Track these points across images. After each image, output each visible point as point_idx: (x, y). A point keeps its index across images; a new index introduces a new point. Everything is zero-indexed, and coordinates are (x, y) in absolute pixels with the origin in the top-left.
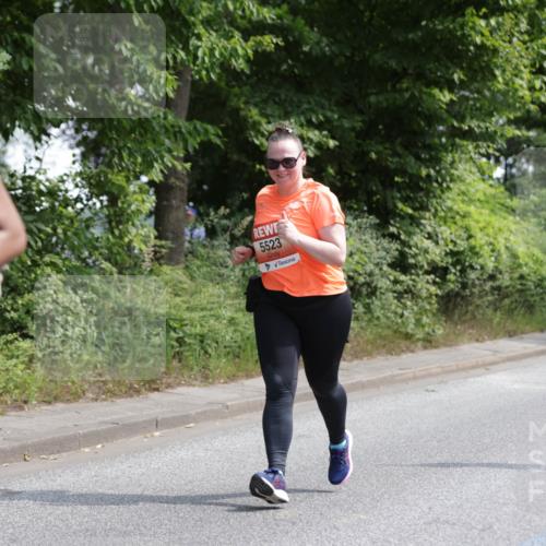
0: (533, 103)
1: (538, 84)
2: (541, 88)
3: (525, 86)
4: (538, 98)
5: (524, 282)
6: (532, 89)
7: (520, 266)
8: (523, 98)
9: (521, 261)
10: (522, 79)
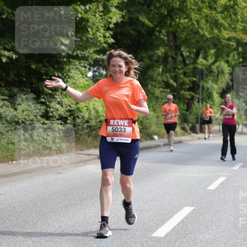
0: (105, 43)
1: (107, 34)
2: (109, 37)
3: (102, 35)
4: (107, 41)
5: (101, 124)
6: (105, 37)
7: (100, 116)
8: (100, 41)
9: (100, 114)
10: (100, 32)
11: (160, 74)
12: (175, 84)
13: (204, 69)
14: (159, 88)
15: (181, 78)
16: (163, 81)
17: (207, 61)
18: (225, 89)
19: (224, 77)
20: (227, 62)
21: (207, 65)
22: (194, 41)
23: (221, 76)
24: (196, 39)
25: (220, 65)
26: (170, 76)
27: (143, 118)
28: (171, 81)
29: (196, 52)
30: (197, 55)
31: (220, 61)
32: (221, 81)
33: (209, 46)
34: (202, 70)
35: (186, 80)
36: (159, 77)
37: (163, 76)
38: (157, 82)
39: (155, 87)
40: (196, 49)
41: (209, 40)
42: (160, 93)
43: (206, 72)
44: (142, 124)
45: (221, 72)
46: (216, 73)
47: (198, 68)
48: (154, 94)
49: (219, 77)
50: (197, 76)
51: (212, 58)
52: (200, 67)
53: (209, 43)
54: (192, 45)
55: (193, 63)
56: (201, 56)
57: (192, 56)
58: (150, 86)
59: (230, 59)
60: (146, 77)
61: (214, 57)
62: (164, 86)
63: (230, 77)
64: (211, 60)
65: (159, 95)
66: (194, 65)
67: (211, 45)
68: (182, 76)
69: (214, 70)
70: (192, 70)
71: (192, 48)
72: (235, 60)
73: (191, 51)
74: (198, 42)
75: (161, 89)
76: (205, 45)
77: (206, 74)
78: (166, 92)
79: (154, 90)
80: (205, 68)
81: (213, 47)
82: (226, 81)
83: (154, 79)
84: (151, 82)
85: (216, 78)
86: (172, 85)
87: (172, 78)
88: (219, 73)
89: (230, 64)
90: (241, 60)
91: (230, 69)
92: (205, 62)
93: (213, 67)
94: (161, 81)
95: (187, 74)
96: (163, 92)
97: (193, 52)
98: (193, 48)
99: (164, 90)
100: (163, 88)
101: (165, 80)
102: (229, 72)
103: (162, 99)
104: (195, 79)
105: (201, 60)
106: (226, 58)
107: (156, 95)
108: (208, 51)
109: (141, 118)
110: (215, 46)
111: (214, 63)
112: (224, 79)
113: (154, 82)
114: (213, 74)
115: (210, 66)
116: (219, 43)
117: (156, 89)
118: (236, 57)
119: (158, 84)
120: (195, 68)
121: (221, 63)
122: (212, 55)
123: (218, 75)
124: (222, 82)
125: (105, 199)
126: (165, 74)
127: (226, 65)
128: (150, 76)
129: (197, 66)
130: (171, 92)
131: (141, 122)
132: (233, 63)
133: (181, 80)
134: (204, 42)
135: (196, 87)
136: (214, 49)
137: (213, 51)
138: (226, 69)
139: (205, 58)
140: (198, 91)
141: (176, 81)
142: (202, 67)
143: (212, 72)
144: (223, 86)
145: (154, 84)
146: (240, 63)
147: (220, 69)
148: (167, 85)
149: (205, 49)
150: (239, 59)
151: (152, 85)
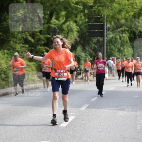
11: (20, 32)
12: (32, 40)
13: (57, 29)
14: (20, 43)
15: (38, 35)
16: (23, 38)
17: (59, 21)
18: (74, 44)
19: (73, 34)
20: (76, 22)
21: (59, 25)
22: (48, 4)
23: (71, 34)
24: (49, 3)
25: (69, 24)
26: (28, 33)
27: (6, 69)
28: (30, 38)
29: (50, 13)
30: (51, 16)
31: (69, 21)
32: (70, 37)
33: (61, 9)
34: (55, 29)
35: (42, 37)
36: (19, 34)
37: (23, 34)
38: (17, 39)
39: (16, 43)
40: (50, 12)
41: (60, 3)
42: (20, 48)
43: (58, 30)
44: (6, 73)
45: (70, 30)
46: (66, 31)
47: (52, 27)
48: (16, 49)
49: (69, 34)
50: (51, 34)
51: (63, 18)
52: (53, 26)
53: (61, 6)
54: (47, 8)
55: (47, 23)
56: (54, 17)
57: (47, 17)
58: (12, 42)
59: (78, 19)
60: (8, 35)
61: (64, 18)
62: (23, 42)
63: (78, 35)
64: (62, 20)
65: (20, 49)
66: (49, 24)
67: (62, 8)
68: (38, 34)
69: (64, 29)
70: (46, 29)
71: (46, 11)
72: (82, 20)
73: (46, 13)
74: (51, 5)
75: (21, 45)
76: (57, 8)
77: (58, 32)
78: (25, 47)
79: (16, 46)
80: (57, 27)
81: (64, 10)
82: (74, 38)
83: (15, 36)
84: (12, 39)
85: (66, 35)
86: (30, 41)
87: (30, 36)
88: (68, 31)
89: (78, 23)
90: (87, 20)
91: (78, 28)
92: (57, 22)
93: (64, 26)
94: (21, 39)
95: (43, 32)
96: (23, 47)
97: (47, 14)
98: (48, 10)
99: (23, 45)
100: (23, 44)
101: (25, 37)
102: (77, 30)
103: (22, 53)
104: (49, 36)
105: (54, 20)
106: (75, 18)
107: (17, 49)
108: (60, 13)
109: (4, 69)
110: (66, 8)
111: (64, 23)
112: (73, 36)
113: (15, 39)
114: (64, 32)
115: (61, 25)
116: (69, 6)
117: (17, 45)
118: (83, 18)
119: (19, 40)
120: (49, 28)
121: (70, 23)
122: (63, 16)
123: (68, 33)
124: (71, 39)
125: (55, 106)
126: (24, 32)
127: (74, 25)
128: (12, 34)
129: (51, 25)
130: (29, 47)
131: (5, 72)
132: (80, 22)
133: (37, 37)
134: (57, 5)
135: (50, 43)
136: (65, 11)
137: (63, 13)
138: (75, 27)
139: (57, 19)
140: (51, 46)
141: (33, 38)
142: (55, 26)
143: (63, 30)
144: (73, 41)
145: (15, 41)
146: (86, 23)
147: (69, 28)
148: (26, 41)
149: (57, 12)
150: (85, 20)
151: (14, 42)
